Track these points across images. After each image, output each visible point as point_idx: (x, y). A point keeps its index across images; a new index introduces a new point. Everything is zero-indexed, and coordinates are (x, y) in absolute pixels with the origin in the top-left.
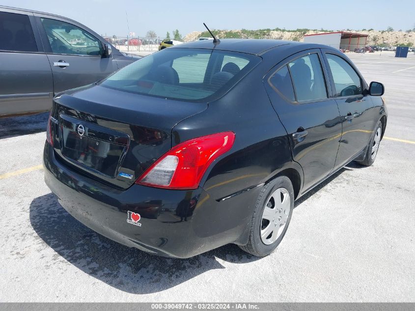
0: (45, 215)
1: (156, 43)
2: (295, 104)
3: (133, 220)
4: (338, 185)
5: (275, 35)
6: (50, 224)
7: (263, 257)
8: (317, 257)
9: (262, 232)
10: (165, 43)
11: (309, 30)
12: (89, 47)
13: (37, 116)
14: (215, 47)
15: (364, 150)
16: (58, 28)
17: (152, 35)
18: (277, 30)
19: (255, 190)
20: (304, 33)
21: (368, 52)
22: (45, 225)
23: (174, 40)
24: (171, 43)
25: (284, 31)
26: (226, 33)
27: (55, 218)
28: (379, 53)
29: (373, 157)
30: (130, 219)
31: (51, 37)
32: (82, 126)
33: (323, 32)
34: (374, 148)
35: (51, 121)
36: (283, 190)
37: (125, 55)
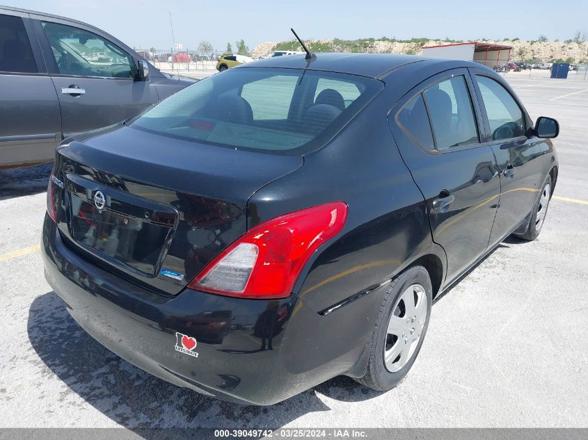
0: (48, 325)
1: (212, 59)
2: (435, 154)
3: (185, 347)
4: (490, 271)
5: (381, 47)
6: (55, 340)
7: (386, 391)
8: (468, 389)
9: (387, 353)
10: (225, 58)
11: (428, 40)
12: (116, 65)
13: (37, 167)
14: (308, 65)
15: (527, 217)
16: (69, 37)
17: (206, 48)
18: (384, 39)
19: (377, 292)
20: (422, 44)
21: (512, 70)
22: (46, 342)
23: (238, 54)
24: (234, 59)
25: (393, 41)
26: (312, 44)
27: (63, 329)
28: (527, 72)
29: (538, 227)
30: (180, 345)
31: (59, 51)
32: (101, 194)
33: (449, 43)
34: (539, 215)
35: (53, 183)
36: (417, 287)
37: (169, 77)
